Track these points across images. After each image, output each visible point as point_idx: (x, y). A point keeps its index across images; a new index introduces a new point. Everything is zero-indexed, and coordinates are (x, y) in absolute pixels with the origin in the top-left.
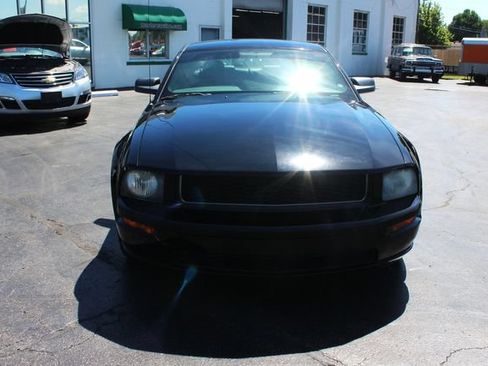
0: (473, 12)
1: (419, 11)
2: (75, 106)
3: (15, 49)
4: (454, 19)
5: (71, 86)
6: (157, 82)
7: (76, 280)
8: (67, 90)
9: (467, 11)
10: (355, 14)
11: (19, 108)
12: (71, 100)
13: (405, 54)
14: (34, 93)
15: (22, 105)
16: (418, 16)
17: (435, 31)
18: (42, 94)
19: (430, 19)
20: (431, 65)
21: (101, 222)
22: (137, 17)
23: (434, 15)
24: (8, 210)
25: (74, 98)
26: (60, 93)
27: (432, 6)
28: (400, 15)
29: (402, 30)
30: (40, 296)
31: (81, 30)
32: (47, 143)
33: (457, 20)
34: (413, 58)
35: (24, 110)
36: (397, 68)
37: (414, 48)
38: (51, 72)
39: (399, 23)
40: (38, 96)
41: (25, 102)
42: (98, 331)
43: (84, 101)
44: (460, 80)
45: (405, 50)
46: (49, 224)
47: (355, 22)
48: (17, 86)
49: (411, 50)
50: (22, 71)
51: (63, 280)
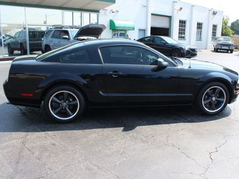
4: (232, 24)
9: (238, 20)
28: (215, 24)
39: (215, 27)
47: (197, 27)
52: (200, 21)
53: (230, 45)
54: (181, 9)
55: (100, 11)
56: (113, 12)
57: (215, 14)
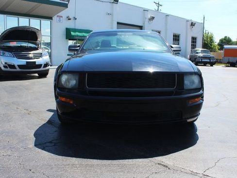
0: (229, 38)
1: (204, 36)
2: (42, 69)
3: (15, 43)
4: (220, 40)
5: (41, 59)
6: (79, 46)
7: (35, 130)
8: (38, 61)
9: (226, 37)
10: (174, 36)
11: (16, 69)
12: (40, 66)
13: (197, 53)
14: (23, 62)
15: (17, 67)
16: (203, 38)
17: (211, 45)
18: (27, 62)
19: (209, 39)
20: (209, 58)
21: (50, 110)
22: (73, 33)
23: (210, 38)
24: (6, 106)
25: (41, 65)
26: (35, 62)
27: (209, 33)
28: (194, 36)
29: (195, 43)
30: (17, 136)
31: (47, 43)
32: (27, 83)
33: (221, 41)
34: (201, 55)
35: (18, 69)
36: (194, 59)
37: (201, 50)
38: (32, 52)
39: (194, 40)
40: (25, 63)
41: (19, 66)
42: (43, 149)
43: (46, 67)
44: (223, 65)
45: (197, 51)
46: (25, 111)
47: (174, 39)
48: (15, 58)
49: (200, 51)
50: (18, 52)
51: (29, 130)
52: (177, 33)
53: (211, 58)
54: (153, 18)
55: (53, 18)
56: (69, 19)
57: (194, 25)
